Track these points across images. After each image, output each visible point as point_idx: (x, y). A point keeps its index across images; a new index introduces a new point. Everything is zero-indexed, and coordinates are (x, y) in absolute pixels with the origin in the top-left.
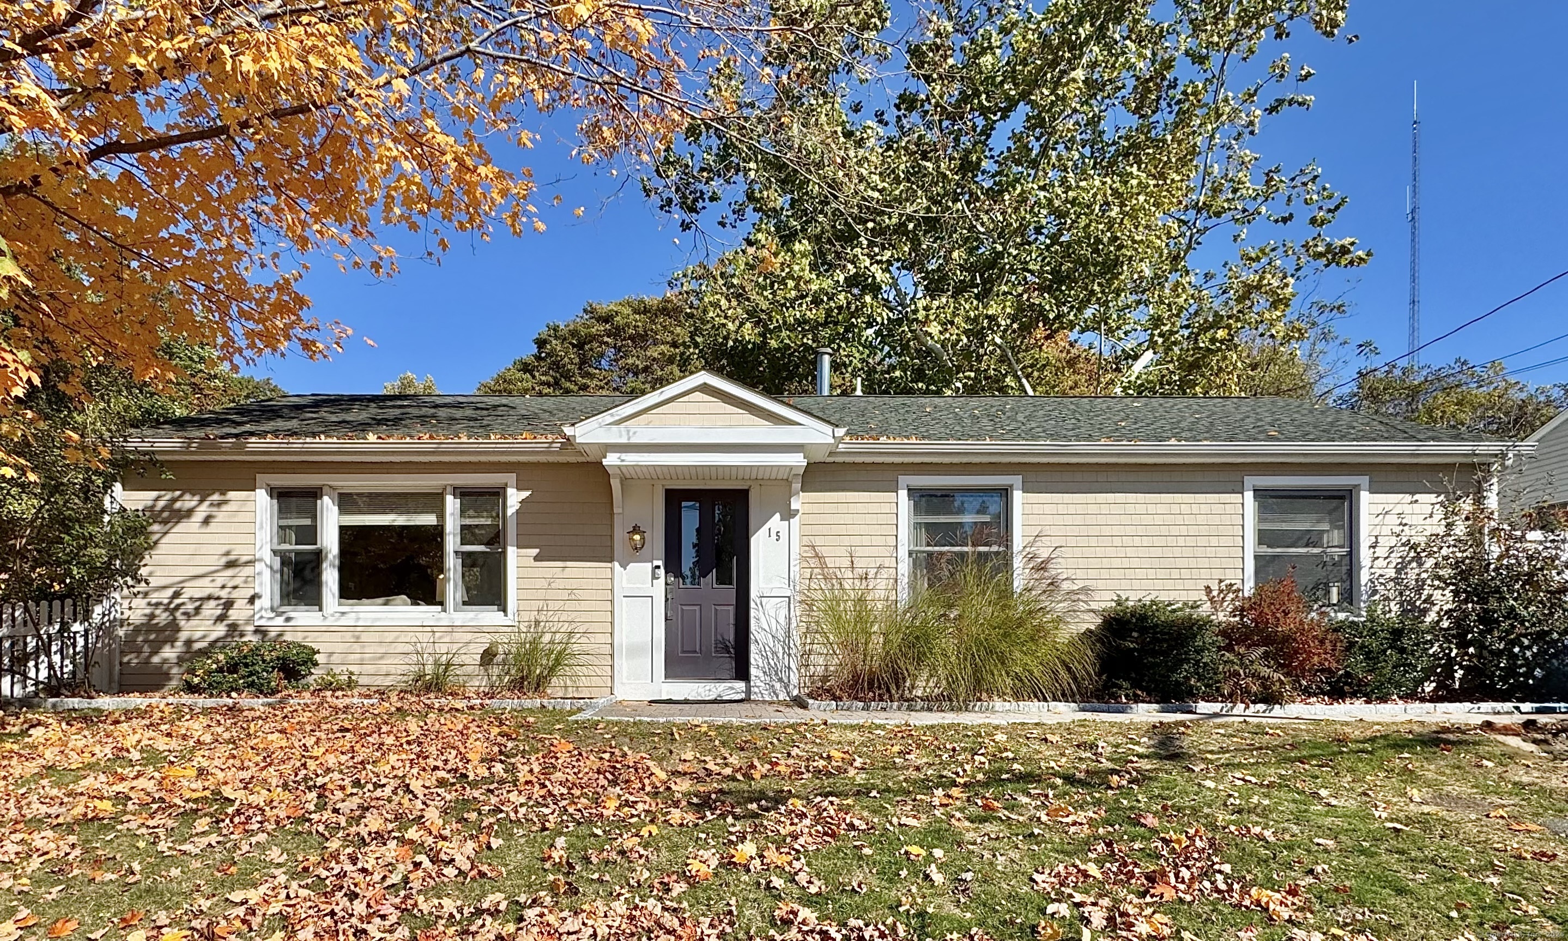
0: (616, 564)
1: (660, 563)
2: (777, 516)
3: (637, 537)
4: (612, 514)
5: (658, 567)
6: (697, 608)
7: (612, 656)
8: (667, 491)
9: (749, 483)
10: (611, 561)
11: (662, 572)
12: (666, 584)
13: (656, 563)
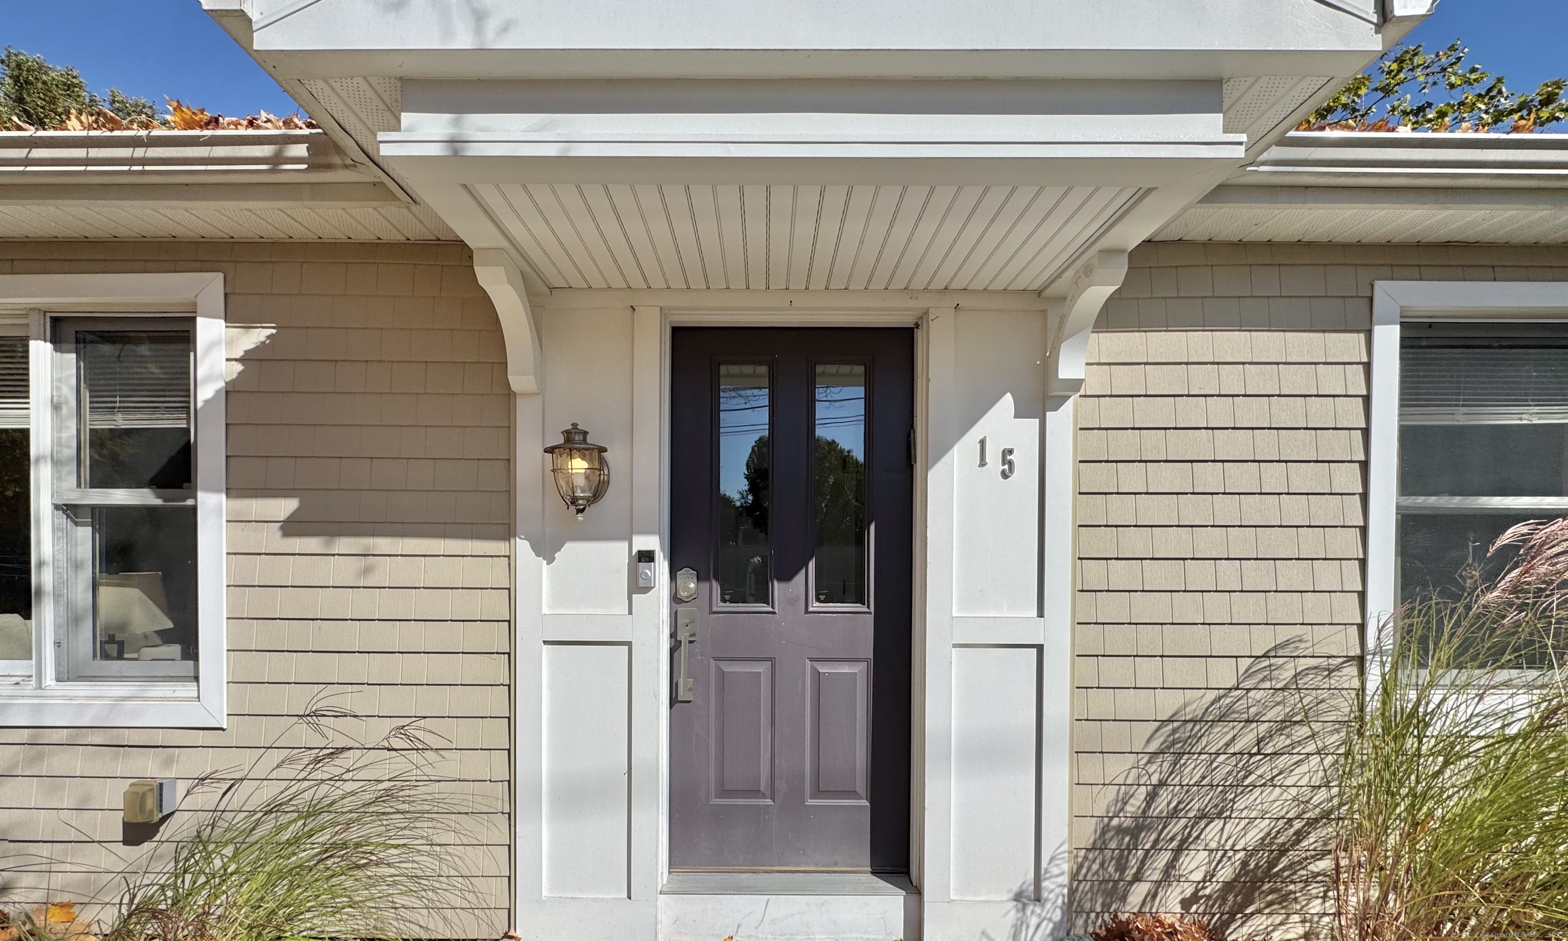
0: (522, 546)
1: (652, 542)
2: (1007, 402)
3: (579, 465)
4: (509, 396)
5: (647, 557)
6: (762, 668)
7: (511, 817)
8: (677, 332)
9: (920, 304)
10: (507, 532)
11: (662, 565)
12: (675, 599)
13: (643, 542)
